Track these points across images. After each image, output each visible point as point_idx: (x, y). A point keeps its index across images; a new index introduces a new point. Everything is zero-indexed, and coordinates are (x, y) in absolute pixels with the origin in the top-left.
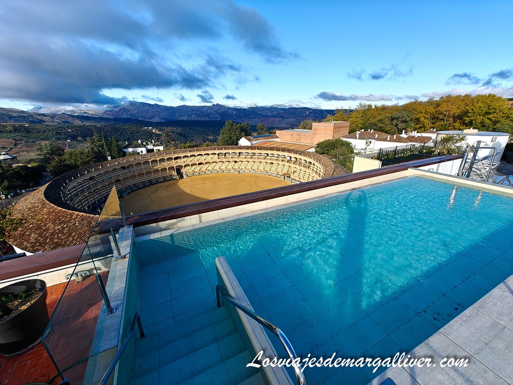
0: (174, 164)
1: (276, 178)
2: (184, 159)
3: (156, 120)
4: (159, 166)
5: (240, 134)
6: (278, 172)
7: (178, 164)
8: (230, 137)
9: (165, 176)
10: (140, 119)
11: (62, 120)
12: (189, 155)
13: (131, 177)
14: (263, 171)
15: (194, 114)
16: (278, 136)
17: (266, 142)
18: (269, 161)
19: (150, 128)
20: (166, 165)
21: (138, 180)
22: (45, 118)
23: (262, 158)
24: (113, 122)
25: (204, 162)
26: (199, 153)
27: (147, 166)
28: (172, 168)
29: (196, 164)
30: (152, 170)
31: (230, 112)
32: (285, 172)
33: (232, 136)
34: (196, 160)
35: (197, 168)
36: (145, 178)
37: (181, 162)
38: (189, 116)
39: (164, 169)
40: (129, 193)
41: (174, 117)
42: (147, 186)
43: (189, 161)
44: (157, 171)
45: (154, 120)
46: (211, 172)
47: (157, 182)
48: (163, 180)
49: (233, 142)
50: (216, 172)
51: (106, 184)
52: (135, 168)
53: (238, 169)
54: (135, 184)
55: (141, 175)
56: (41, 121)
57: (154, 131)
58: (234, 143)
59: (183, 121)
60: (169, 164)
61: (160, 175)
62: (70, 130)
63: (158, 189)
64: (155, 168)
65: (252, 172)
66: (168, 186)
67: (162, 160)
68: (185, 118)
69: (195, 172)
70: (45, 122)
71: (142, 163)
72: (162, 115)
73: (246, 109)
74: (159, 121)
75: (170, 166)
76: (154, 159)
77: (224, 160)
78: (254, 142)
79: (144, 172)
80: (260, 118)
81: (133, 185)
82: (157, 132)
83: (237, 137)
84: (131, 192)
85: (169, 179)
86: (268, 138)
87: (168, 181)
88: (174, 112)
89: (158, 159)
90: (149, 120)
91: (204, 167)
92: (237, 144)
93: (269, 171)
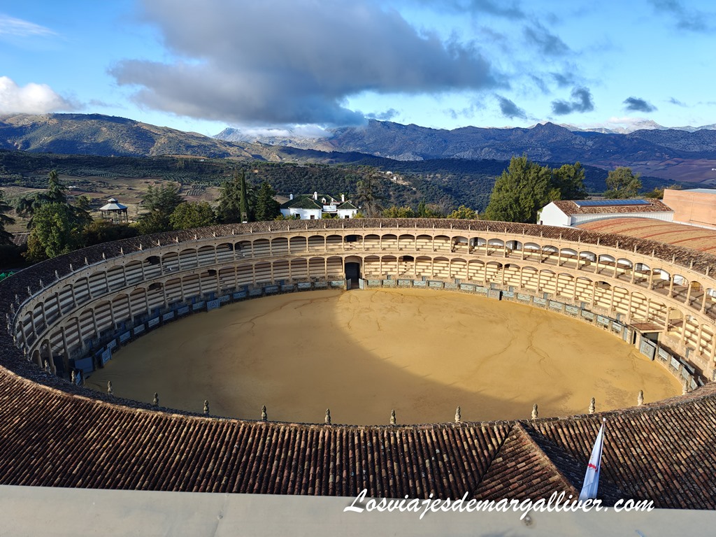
0: (343, 250)
1: (608, 331)
2: (369, 244)
3: (407, 157)
4: (307, 252)
5: (546, 193)
6: (619, 314)
7: (352, 253)
8: (517, 200)
9: (318, 276)
10: (377, 154)
11: (253, 153)
12: (381, 235)
13: (241, 269)
14: (573, 302)
15: (489, 146)
16: (668, 205)
17: (619, 221)
18: (596, 278)
19: (388, 172)
20: (324, 250)
21: (255, 278)
22: (231, 150)
23: (572, 266)
24: (329, 160)
25: (415, 257)
26: (404, 231)
27: (280, 249)
28: (335, 260)
29: (393, 259)
30: (290, 260)
31: (577, 142)
32: (641, 317)
33: (522, 196)
34: (394, 247)
35: (395, 269)
36: (272, 276)
37: (360, 249)
38: (476, 150)
39: (317, 261)
40: (222, 304)
41: (444, 150)
42: (268, 294)
43: (378, 248)
44: (300, 262)
45: (401, 158)
46: (428, 283)
47: (295, 289)
48: (308, 285)
49: (522, 213)
50: (439, 285)
51: (181, 276)
52: (253, 250)
53: (502, 287)
54: (246, 286)
55: (263, 266)
56: (224, 153)
57: (395, 178)
58: (525, 216)
59: (461, 161)
60: (332, 250)
61: (307, 273)
62: (256, 171)
63: (286, 304)
64: (297, 254)
65: (536, 300)
66: (312, 301)
67: (317, 239)
68: (467, 155)
69: (388, 277)
70: (228, 155)
71: (271, 240)
72: (420, 148)
73: (623, 136)
74: (411, 159)
75: (333, 254)
76: (297, 235)
77: (468, 257)
78: (580, 218)
79: (272, 261)
80: (662, 159)
81: (241, 287)
82: (400, 182)
83: (536, 202)
84: (228, 302)
85: (324, 284)
86: (630, 211)
87: (319, 288)
88: (445, 141)
89: (308, 235)
90: (393, 158)
91: (413, 269)
92: (534, 219)
93: (590, 307)
